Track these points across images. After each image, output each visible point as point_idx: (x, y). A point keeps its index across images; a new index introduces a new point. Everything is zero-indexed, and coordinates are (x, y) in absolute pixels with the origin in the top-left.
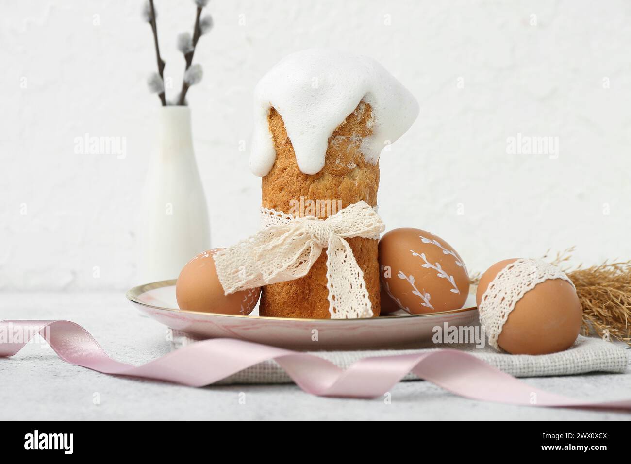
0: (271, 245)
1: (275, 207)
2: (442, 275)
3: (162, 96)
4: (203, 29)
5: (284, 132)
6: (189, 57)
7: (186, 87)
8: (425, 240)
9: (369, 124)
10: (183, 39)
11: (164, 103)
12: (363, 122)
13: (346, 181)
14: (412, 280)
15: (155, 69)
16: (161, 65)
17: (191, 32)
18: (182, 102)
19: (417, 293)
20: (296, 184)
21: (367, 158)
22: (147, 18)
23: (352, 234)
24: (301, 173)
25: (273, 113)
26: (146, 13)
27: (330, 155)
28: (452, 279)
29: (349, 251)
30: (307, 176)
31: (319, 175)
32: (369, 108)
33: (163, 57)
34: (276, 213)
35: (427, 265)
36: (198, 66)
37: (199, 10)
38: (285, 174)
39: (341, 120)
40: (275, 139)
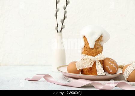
0: (85, 61)
1: (85, 54)
2: (114, 66)
3: (57, 31)
4: (65, 18)
5: (87, 40)
6: (62, 23)
7: (62, 29)
8: (111, 60)
9: (102, 39)
10: (61, 20)
11: (58, 32)
12: (101, 39)
13: (98, 49)
14: (109, 67)
15: (56, 25)
16: (58, 25)
17: (63, 19)
18: (61, 32)
19: (110, 69)
20: (89, 50)
21: (101, 45)
22: (56, 16)
23: (100, 59)
24: (90, 48)
25: (84, 37)
26: (55, 15)
27: (95, 45)
28: (116, 67)
29: (99, 62)
30: (91, 49)
31: (93, 48)
32: (102, 36)
33: (58, 23)
34: (85, 55)
35: (112, 65)
36: (64, 25)
37: (65, 15)
38: (87, 48)
39: (97, 39)
40: (85, 42)
